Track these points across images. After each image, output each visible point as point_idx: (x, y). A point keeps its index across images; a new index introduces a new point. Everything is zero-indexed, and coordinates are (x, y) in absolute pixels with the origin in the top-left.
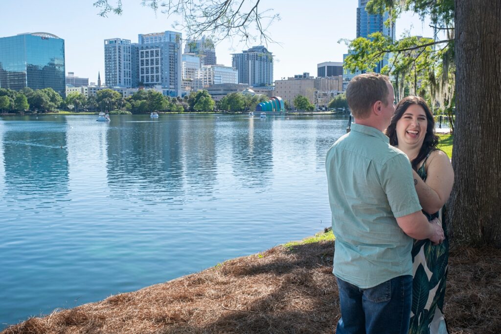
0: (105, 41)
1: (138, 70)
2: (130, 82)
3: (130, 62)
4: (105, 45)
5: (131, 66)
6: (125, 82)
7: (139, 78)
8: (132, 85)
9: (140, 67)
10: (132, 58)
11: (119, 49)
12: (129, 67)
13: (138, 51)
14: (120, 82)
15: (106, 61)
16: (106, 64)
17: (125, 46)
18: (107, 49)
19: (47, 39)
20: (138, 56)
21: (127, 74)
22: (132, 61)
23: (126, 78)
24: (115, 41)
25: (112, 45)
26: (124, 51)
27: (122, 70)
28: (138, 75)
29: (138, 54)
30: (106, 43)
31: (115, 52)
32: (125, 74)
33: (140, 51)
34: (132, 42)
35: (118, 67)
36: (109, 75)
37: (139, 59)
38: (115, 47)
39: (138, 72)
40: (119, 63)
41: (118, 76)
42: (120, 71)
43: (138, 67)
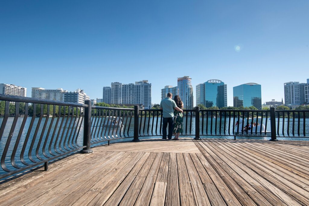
0: (284, 84)
1: (304, 96)
2: (299, 102)
3: (299, 93)
4: (285, 86)
5: (299, 94)
6: (296, 102)
7: (304, 100)
8: (301, 104)
9: (305, 95)
10: (300, 91)
11: (292, 87)
12: (299, 95)
13: (304, 87)
14: (293, 102)
15: (285, 93)
16: (285, 94)
17: (296, 85)
18: (285, 87)
19: (253, 85)
20: (304, 89)
21: (297, 98)
22: (300, 92)
23: (297, 100)
24: (290, 83)
25: (288, 85)
26: (295, 88)
27: (294, 97)
28: (304, 99)
29: (304, 88)
30: (285, 84)
31: (290, 89)
32: (296, 98)
33: (305, 87)
34: (300, 83)
35: (291, 95)
36: (287, 99)
37: (304, 91)
38: (290, 86)
39: (304, 97)
40: (292, 93)
41: (292, 100)
42: (293, 97)
43: (304, 95)
